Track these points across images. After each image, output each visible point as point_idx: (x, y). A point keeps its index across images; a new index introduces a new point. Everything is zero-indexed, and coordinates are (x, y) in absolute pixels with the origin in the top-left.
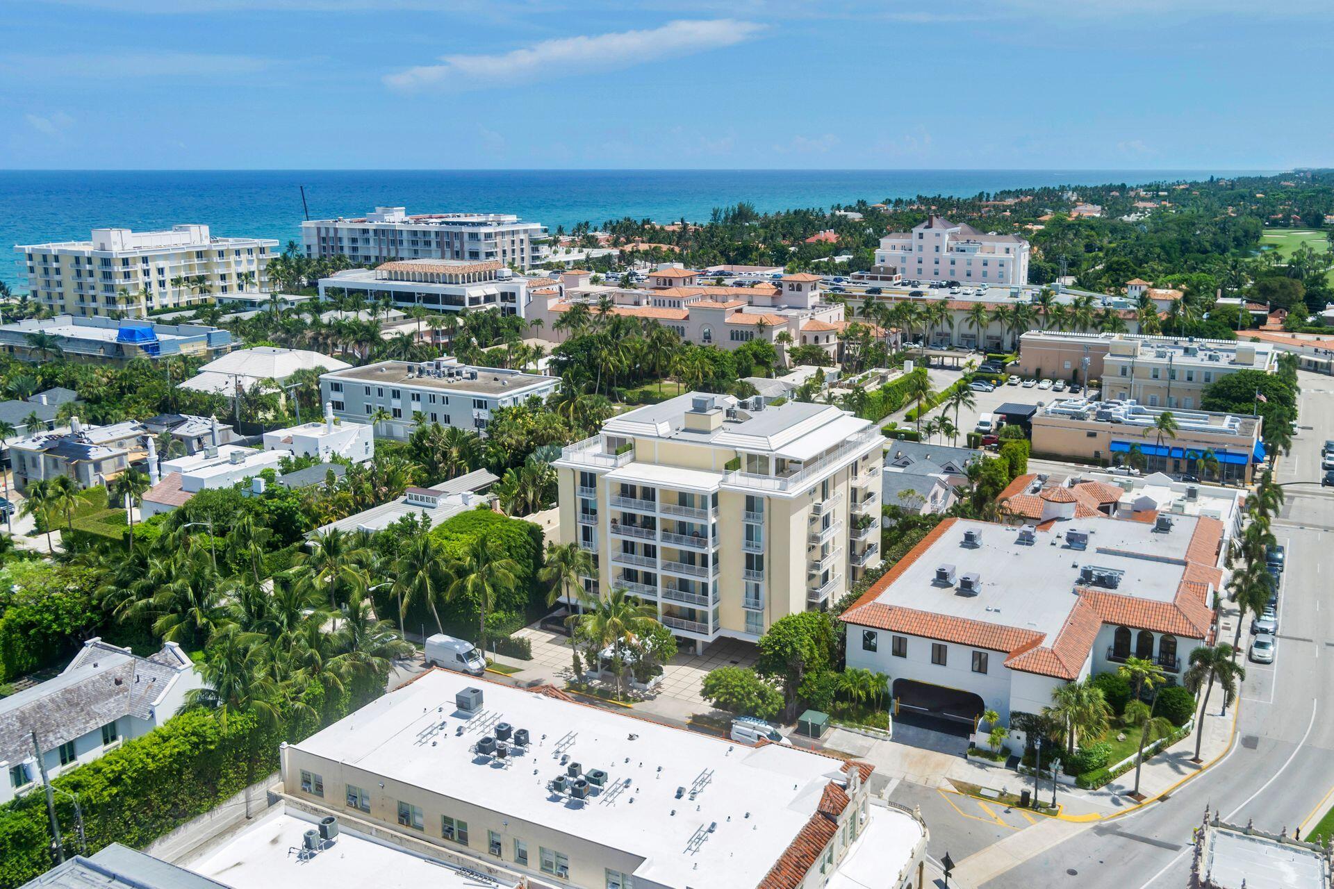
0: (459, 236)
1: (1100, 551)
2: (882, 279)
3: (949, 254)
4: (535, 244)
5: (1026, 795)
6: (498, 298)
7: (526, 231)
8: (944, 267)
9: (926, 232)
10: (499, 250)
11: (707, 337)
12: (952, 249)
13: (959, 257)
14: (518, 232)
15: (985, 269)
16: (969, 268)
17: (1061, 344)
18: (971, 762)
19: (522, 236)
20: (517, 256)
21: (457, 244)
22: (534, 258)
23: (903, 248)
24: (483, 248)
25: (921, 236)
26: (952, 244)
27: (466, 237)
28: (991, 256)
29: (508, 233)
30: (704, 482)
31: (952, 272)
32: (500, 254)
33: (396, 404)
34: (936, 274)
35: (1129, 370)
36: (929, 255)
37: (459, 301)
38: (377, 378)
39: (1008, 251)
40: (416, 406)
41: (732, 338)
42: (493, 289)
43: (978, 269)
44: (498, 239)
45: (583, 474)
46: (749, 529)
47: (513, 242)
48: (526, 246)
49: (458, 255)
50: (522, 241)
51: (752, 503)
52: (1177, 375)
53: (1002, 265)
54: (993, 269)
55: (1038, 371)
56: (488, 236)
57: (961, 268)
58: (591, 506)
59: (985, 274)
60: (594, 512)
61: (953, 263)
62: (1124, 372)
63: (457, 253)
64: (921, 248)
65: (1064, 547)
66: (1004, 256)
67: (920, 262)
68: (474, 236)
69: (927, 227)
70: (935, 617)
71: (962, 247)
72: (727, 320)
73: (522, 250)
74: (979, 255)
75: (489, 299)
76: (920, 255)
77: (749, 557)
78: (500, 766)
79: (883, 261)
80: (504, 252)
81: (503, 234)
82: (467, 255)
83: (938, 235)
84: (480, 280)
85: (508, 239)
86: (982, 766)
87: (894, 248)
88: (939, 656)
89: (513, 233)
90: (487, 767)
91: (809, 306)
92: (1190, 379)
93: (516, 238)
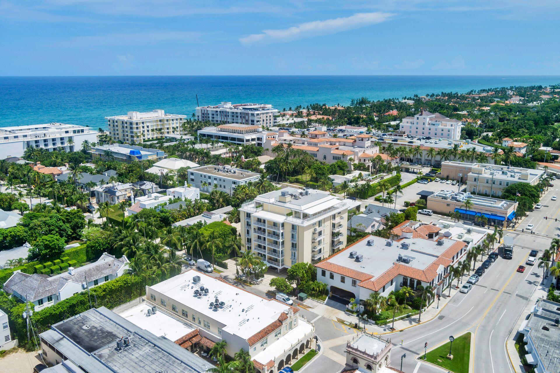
0: (248, 114)
1: (412, 250)
2: (399, 136)
3: (428, 126)
4: (275, 117)
5: (356, 325)
6: (256, 139)
7: (272, 112)
8: (426, 131)
9: (419, 117)
10: (261, 120)
11: (325, 157)
12: (430, 124)
13: (432, 127)
14: (269, 113)
15: (442, 132)
16: (436, 132)
17: (456, 167)
18: (346, 313)
19: (270, 114)
20: (268, 122)
21: (247, 117)
22: (274, 122)
23: (411, 123)
24: (256, 119)
25: (418, 118)
26: (430, 122)
27: (250, 115)
28: (445, 127)
29: (265, 113)
30: (280, 219)
31: (429, 133)
32: (262, 121)
33: (210, 181)
34: (423, 133)
35: (477, 180)
36: (420, 126)
37: (242, 140)
38: (204, 172)
39: (452, 125)
40: (215, 182)
41: (333, 159)
42: (254, 136)
43: (439, 132)
44: (261, 116)
46: (293, 235)
47: (267, 116)
48: (272, 118)
49: (247, 122)
50: (270, 116)
51: (294, 227)
52: (496, 182)
53: (449, 131)
54: (445, 133)
55: (448, 177)
56: (258, 114)
57: (433, 131)
58: (249, 223)
59: (442, 134)
60: (250, 225)
61: (430, 129)
62: (475, 180)
63: (247, 120)
64: (417, 123)
66: (450, 127)
67: (417, 129)
68: (253, 115)
69: (420, 115)
70: (343, 268)
71: (433, 123)
72: (332, 152)
73: (270, 119)
74: (440, 127)
75: (253, 140)
76: (417, 126)
77: (293, 244)
79: (403, 128)
80: (263, 120)
81: (263, 114)
82: (250, 121)
83: (424, 118)
84: (251, 132)
85: (265, 115)
86: (349, 315)
87: (408, 122)
88: (343, 280)
89: (267, 113)
91: (366, 147)
92: (500, 184)
93: (268, 115)
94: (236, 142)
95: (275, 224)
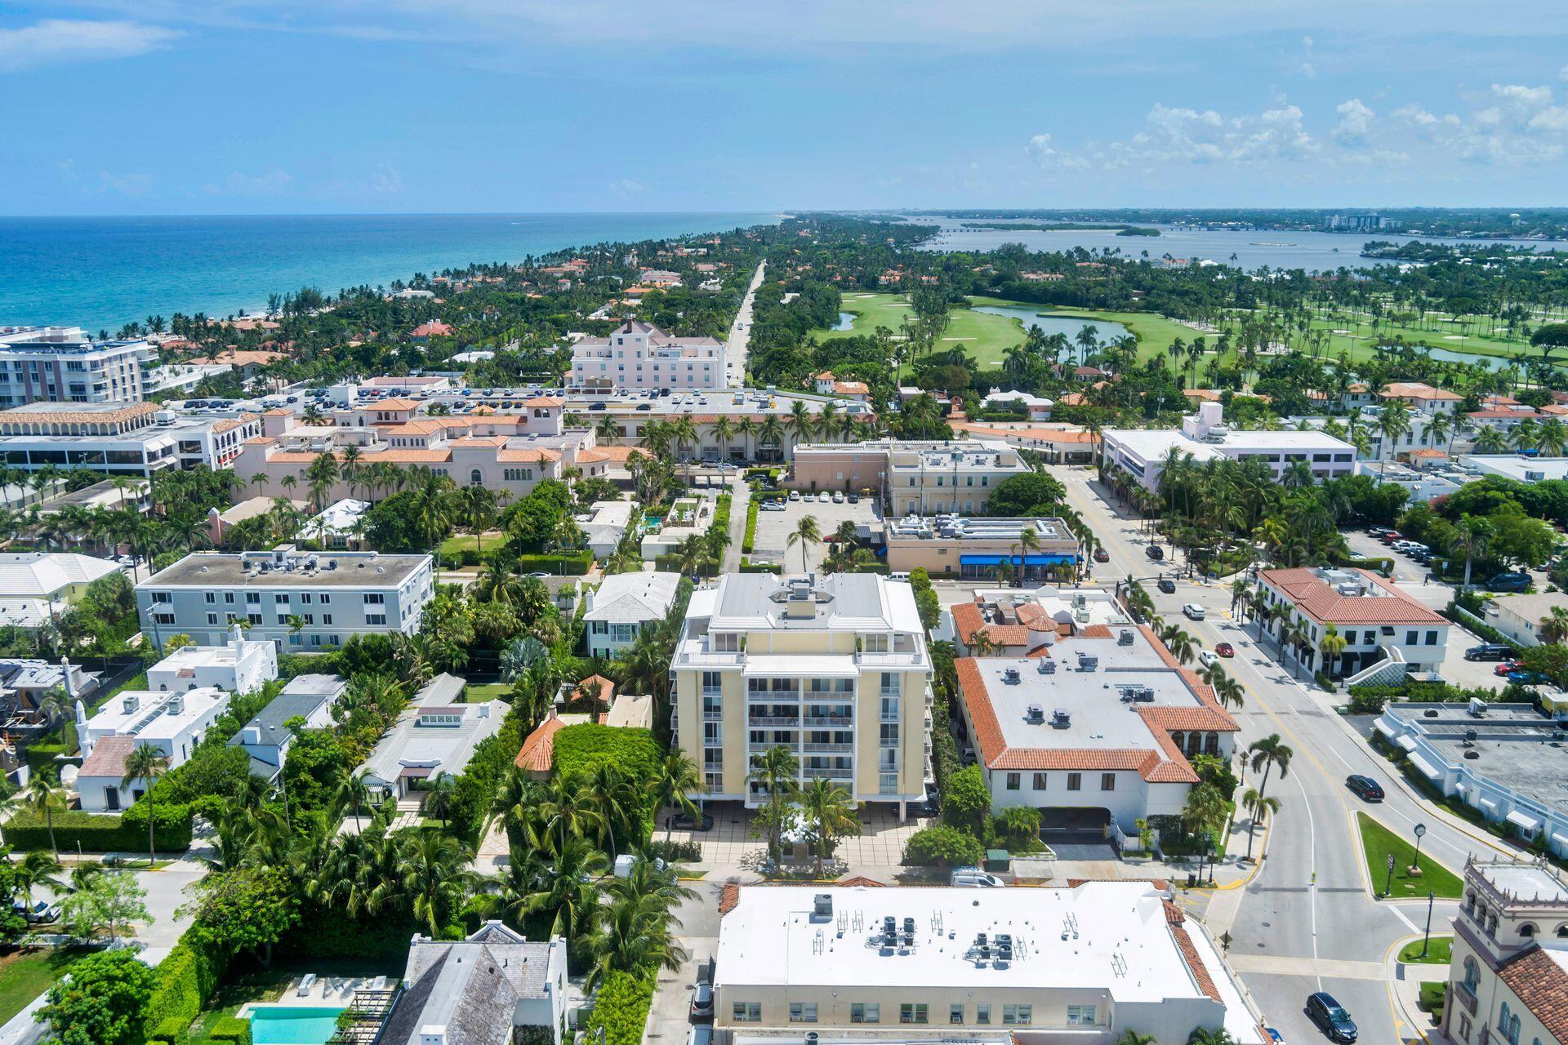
0: (53, 366)
2: (600, 392)
3: (651, 360)
4: (146, 367)
5: (1192, 878)
6: (176, 450)
7: (133, 354)
8: (648, 373)
9: (625, 337)
10: (109, 381)
11: (476, 476)
12: (653, 354)
13: (661, 361)
14: (125, 355)
15: (690, 373)
16: (674, 373)
17: (832, 457)
18: (1127, 863)
19: (133, 360)
20: (128, 386)
21: (50, 377)
22: (146, 386)
23: (600, 355)
24: (90, 379)
25: (620, 341)
26: (653, 348)
27: (63, 368)
28: (693, 359)
29: (115, 358)
30: (840, 667)
31: (657, 378)
32: (110, 385)
33: (255, 609)
34: (640, 380)
35: (917, 482)
36: (630, 362)
37: (137, 457)
38: (199, 581)
39: (711, 354)
40: (283, 609)
41: (507, 478)
42: (168, 439)
43: (681, 374)
44: (106, 368)
45: (707, 675)
46: (886, 702)
47: (122, 368)
48: (136, 372)
49: (52, 393)
50: (131, 366)
51: (886, 679)
52: (959, 481)
53: (707, 369)
54: (698, 373)
55: (813, 484)
56: (94, 365)
57: (665, 374)
58: (715, 703)
59: (690, 378)
60: (718, 708)
61: (656, 368)
62: (912, 482)
63: (52, 388)
64: (621, 354)
65: (1077, 670)
66: (705, 359)
67: (621, 369)
68: (75, 366)
69: (625, 332)
71: (665, 351)
72: (499, 459)
73: (132, 377)
74: (684, 360)
75: (167, 451)
76: (621, 361)
77: (884, 728)
78: (906, 953)
79: (581, 369)
80: (114, 381)
81: (110, 359)
82: (67, 391)
83: (638, 340)
84: (138, 427)
85: (116, 365)
86: (1137, 863)
87: (589, 354)
88: (1074, 783)
89: (121, 357)
90: (896, 957)
91: (559, 433)
92: (970, 484)
93: (125, 364)
94: (107, 466)
95: (817, 685)
